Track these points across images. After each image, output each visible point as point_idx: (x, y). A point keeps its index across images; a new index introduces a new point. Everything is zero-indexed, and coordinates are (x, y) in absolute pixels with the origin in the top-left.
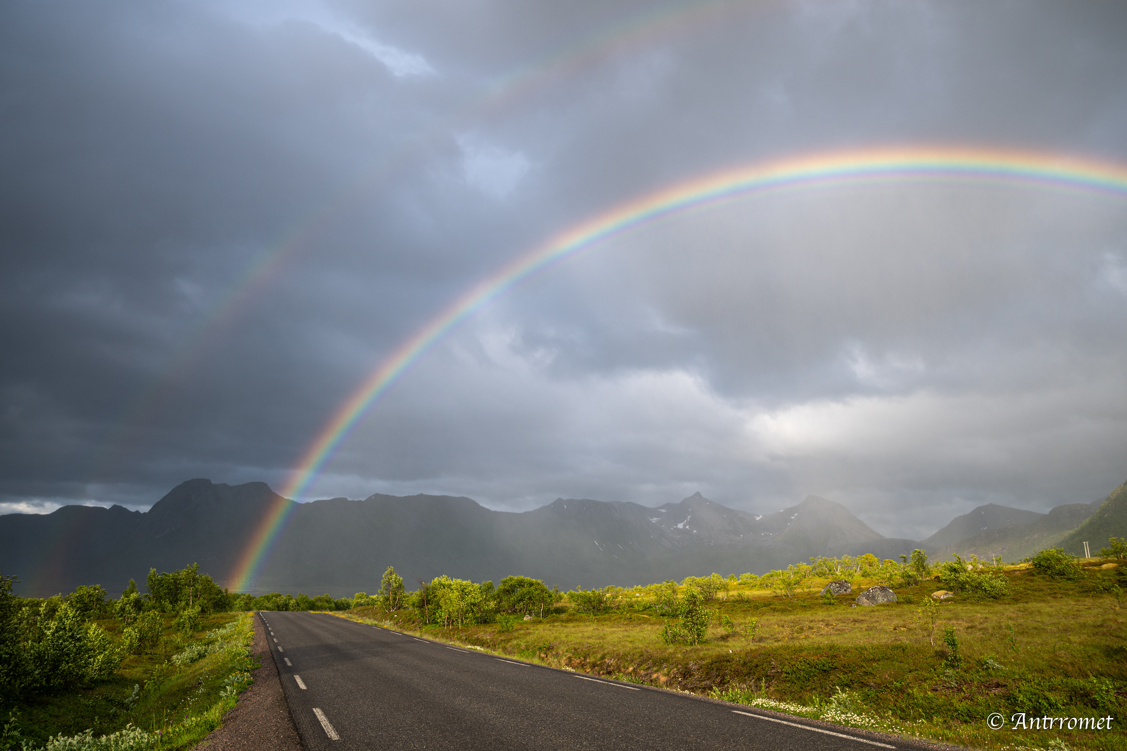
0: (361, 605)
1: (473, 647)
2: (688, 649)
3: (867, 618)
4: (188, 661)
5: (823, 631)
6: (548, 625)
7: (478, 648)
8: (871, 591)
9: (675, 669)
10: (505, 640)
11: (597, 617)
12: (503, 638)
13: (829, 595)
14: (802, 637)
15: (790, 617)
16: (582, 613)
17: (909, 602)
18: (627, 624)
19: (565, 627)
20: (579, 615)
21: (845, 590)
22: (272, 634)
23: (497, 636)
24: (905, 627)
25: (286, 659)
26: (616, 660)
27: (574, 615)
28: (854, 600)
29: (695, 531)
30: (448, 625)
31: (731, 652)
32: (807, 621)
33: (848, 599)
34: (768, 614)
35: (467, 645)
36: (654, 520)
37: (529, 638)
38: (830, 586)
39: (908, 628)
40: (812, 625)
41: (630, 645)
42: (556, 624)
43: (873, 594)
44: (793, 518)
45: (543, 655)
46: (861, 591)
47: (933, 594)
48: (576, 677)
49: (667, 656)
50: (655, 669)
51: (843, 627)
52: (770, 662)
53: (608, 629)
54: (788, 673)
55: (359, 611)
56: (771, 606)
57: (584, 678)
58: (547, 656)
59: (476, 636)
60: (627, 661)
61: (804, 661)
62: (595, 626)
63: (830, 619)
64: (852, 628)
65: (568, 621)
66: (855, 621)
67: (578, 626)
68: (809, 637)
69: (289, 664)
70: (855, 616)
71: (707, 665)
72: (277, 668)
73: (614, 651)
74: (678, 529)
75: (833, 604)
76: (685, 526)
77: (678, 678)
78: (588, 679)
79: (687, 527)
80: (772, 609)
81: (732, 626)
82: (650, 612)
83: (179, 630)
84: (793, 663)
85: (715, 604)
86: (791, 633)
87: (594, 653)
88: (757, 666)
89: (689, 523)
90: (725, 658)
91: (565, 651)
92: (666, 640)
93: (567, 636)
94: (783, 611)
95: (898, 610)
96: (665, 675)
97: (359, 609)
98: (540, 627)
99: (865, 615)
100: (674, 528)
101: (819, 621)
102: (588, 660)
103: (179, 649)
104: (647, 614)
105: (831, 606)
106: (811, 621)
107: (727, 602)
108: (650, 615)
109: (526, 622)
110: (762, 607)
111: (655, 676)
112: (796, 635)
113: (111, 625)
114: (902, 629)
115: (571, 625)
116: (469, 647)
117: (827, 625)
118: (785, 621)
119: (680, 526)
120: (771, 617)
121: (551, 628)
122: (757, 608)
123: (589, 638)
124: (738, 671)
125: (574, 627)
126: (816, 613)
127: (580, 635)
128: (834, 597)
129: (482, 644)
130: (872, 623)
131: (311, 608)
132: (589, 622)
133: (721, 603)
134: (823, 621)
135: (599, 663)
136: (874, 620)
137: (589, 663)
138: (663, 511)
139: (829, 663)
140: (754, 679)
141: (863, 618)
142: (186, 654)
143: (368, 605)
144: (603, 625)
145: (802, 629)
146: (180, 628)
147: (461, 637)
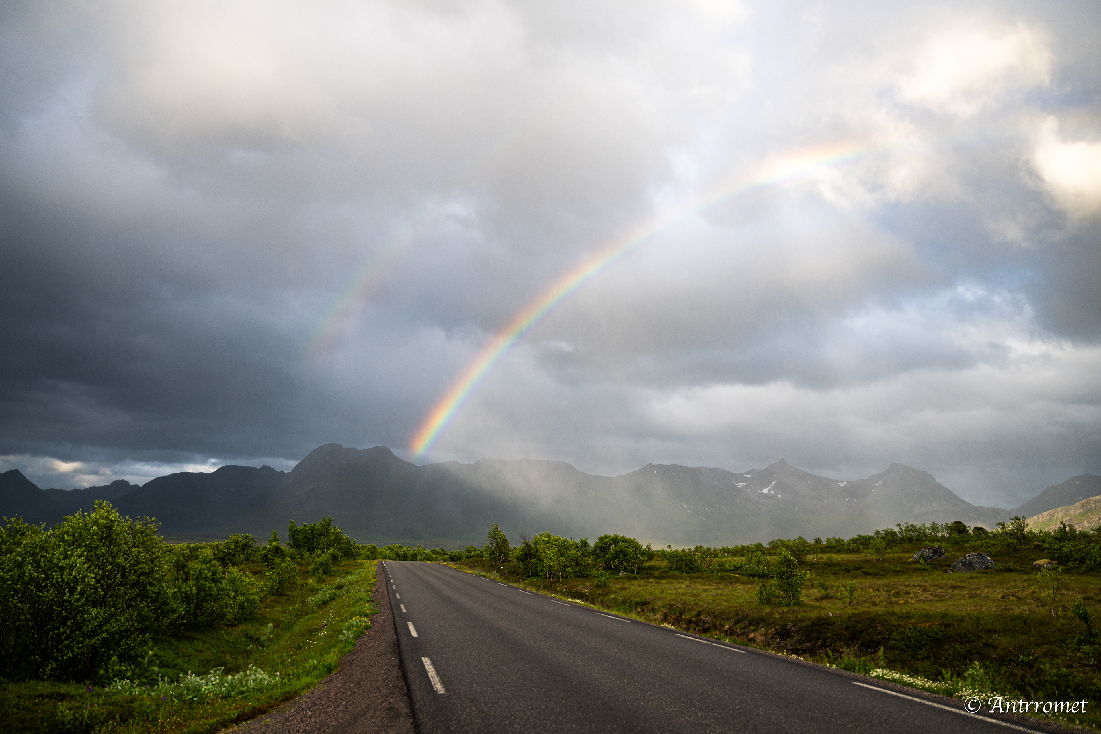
0: (472, 557)
1: (574, 600)
2: (785, 610)
3: (966, 585)
4: (321, 602)
5: (921, 596)
6: (643, 581)
7: (579, 601)
8: (968, 558)
9: (773, 630)
10: (602, 594)
11: (689, 575)
12: (601, 592)
13: (922, 561)
14: (901, 602)
15: (883, 581)
16: (675, 570)
17: (1009, 570)
18: (718, 583)
19: (660, 583)
20: (672, 573)
21: (939, 556)
22: (392, 581)
23: (594, 590)
24: (1014, 596)
25: (402, 606)
26: (712, 618)
27: (667, 572)
28: (949, 566)
29: (780, 496)
30: (550, 578)
31: (831, 614)
32: (902, 586)
33: (942, 565)
34: (860, 577)
35: (567, 597)
36: (740, 485)
37: (625, 593)
38: (923, 551)
39: (1017, 597)
40: (908, 589)
41: (725, 604)
42: (650, 580)
43: (969, 561)
44: (877, 485)
45: (639, 610)
46: (955, 558)
47: (1035, 563)
48: (678, 636)
49: (764, 616)
50: (752, 628)
51: (942, 594)
52: (875, 628)
53: (700, 587)
54: (896, 640)
55: (470, 562)
56: (862, 570)
57: (686, 637)
58: (643, 611)
59: (575, 589)
60: (723, 619)
61: (914, 628)
62: (687, 583)
63: (927, 584)
64: (952, 594)
65: (662, 578)
66: (954, 587)
67: (671, 582)
68: (909, 602)
69: (404, 611)
70: (955, 583)
71: (807, 626)
72: (393, 615)
73: (710, 609)
74: (763, 494)
75: (927, 569)
76: (769, 491)
77: (776, 638)
78: (690, 638)
79: (772, 492)
80: (863, 572)
81: (826, 588)
82: (740, 572)
83: (314, 575)
84: (902, 629)
85: (805, 566)
86: (889, 597)
87: (689, 610)
88: (862, 631)
89: (773, 488)
90: (826, 621)
91: (660, 607)
92: (761, 600)
93: (661, 593)
94: (875, 575)
95: (998, 577)
96: (762, 635)
97: (470, 560)
98: (635, 582)
99: (963, 582)
100: (759, 493)
101: (915, 586)
102: (683, 617)
103: (313, 591)
104: (737, 574)
105: (925, 572)
106: (907, 586)
107: (817, 564)
108: (740, 574)
109: (622, 578)
110: (853, 570)
111: (752, 635)
112: (893, 599)
113: (259, 569)
114: (1011, 598)
115: (664, 581)
116: (570, 600)
117: (925, 590)
118: (879, 585)
119: (765, 491)
120: (864, 581)
121: (646, 584)
122: (848, 571)
123: (683, 594)
124: (840, 635)
125: (668, 583)
126: (910, 578)
127: (674, 592)
128: (928, 563)
129: (581, 596)
130: (972, 590)
131: (428, 559)
132: (681, 579)
133: (811, 565)
134: (919, 586)
135: (694, 620)
136: (974, 586)
137: (685, 619)
138: (748, 476)
139: (942, 632)
140: (858, 643)
141: (962, 585)
142: (319, 597)
143: (477, 557)
144: (695, 582)
145: (898, 593)
146: (316, 573)
147: (562, 589)
